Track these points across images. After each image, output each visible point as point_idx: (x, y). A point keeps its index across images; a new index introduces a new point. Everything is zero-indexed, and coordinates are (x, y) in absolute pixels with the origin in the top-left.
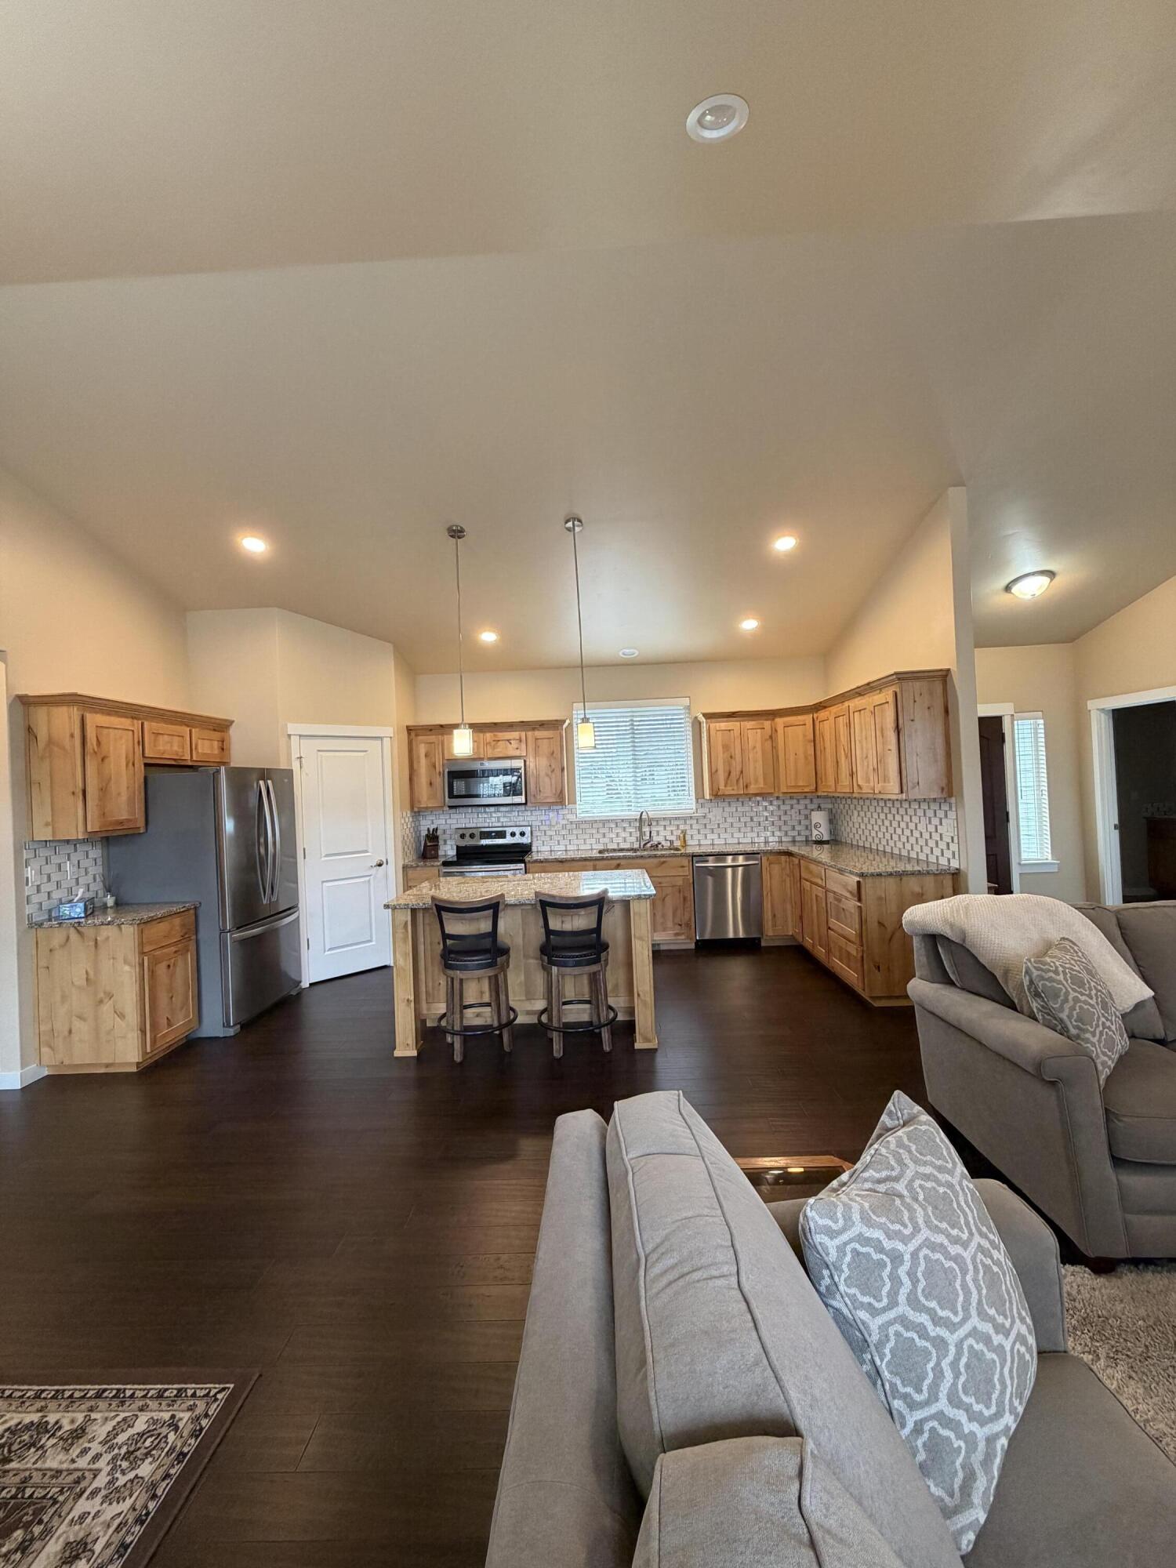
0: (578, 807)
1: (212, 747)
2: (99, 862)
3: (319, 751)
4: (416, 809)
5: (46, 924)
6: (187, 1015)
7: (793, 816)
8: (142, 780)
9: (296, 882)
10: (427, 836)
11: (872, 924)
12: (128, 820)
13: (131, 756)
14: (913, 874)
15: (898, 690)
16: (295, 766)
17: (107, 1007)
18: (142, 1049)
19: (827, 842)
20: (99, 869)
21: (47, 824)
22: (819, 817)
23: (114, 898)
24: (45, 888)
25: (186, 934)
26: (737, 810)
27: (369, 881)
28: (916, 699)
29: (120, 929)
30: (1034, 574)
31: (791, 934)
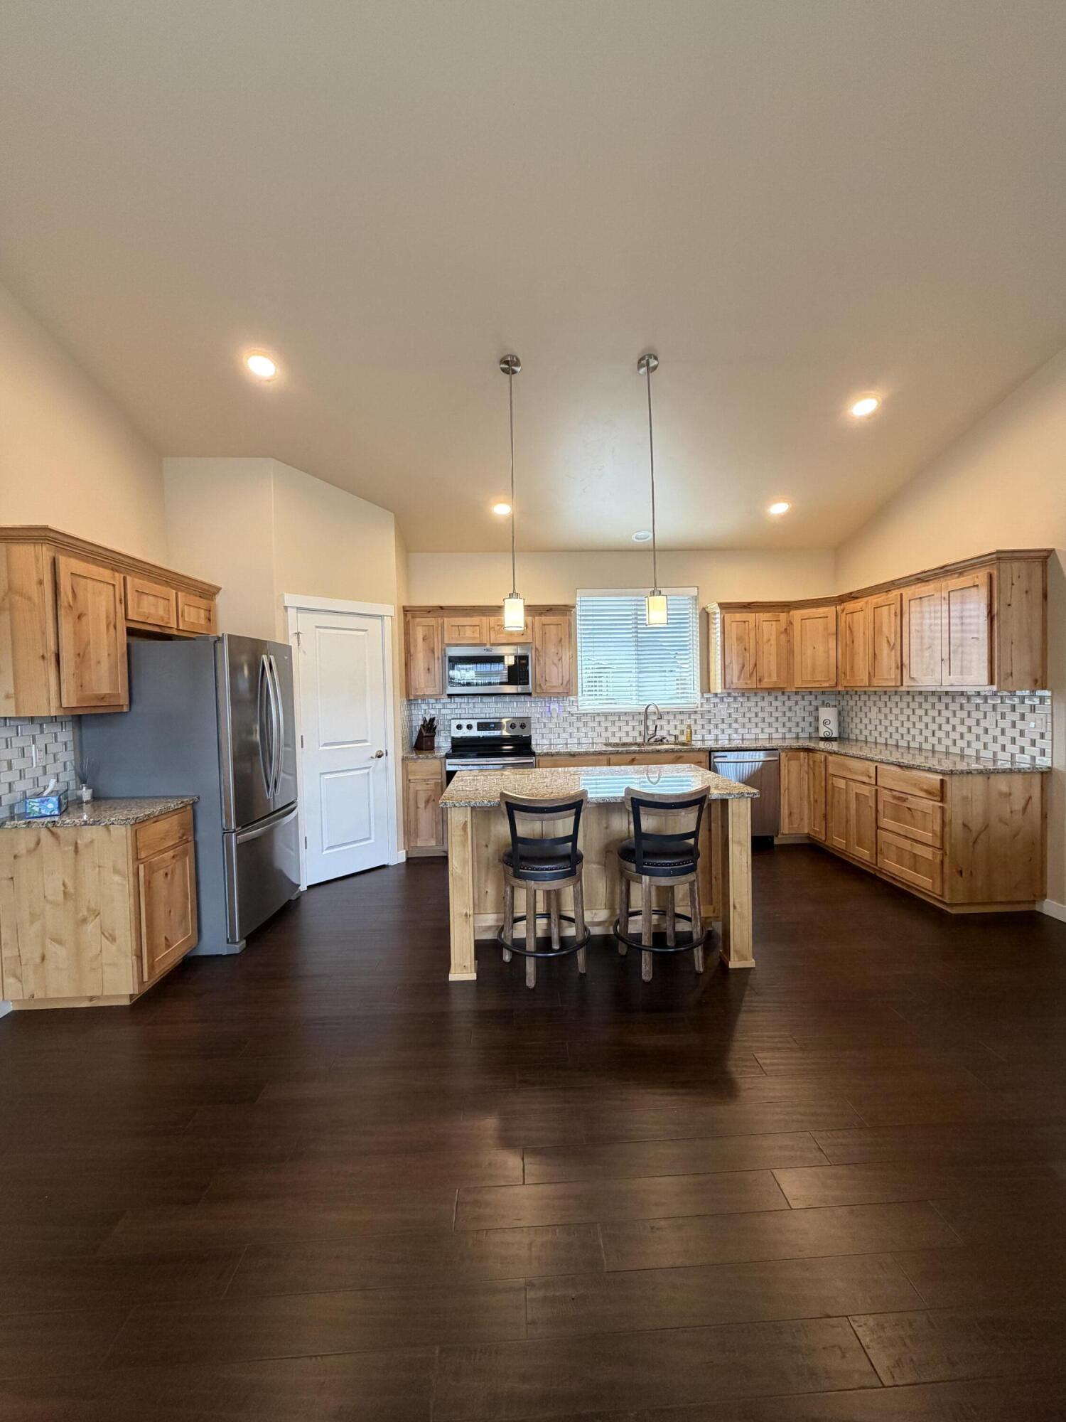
0: (580, 699)
1: (199, 618)
2: (70, 746)
3: (317, 627)
4: (412, 697)
5: (9, 824)
6: (186, 930)
7: (798, 712)
8: (125, 649)
9: (294, 775)
10: (423, 726)
11: (957, 828)
12: (111, 696)
13: (112, 616)
14: (1004, 772)
15: (995, 573)
16: (293, 642)
17: (91, 928)
18: (138, 978)
19: (835, 739)
20: (70, 756)
21: (8, 697)
22: (828, 715)
23: (90, 791)
24: (5, 778)
25: (183, 835)
26: (742, 706)
27: (368, 774)
28: (1014, 582)
29: (109, 830)
31: (806, 832)
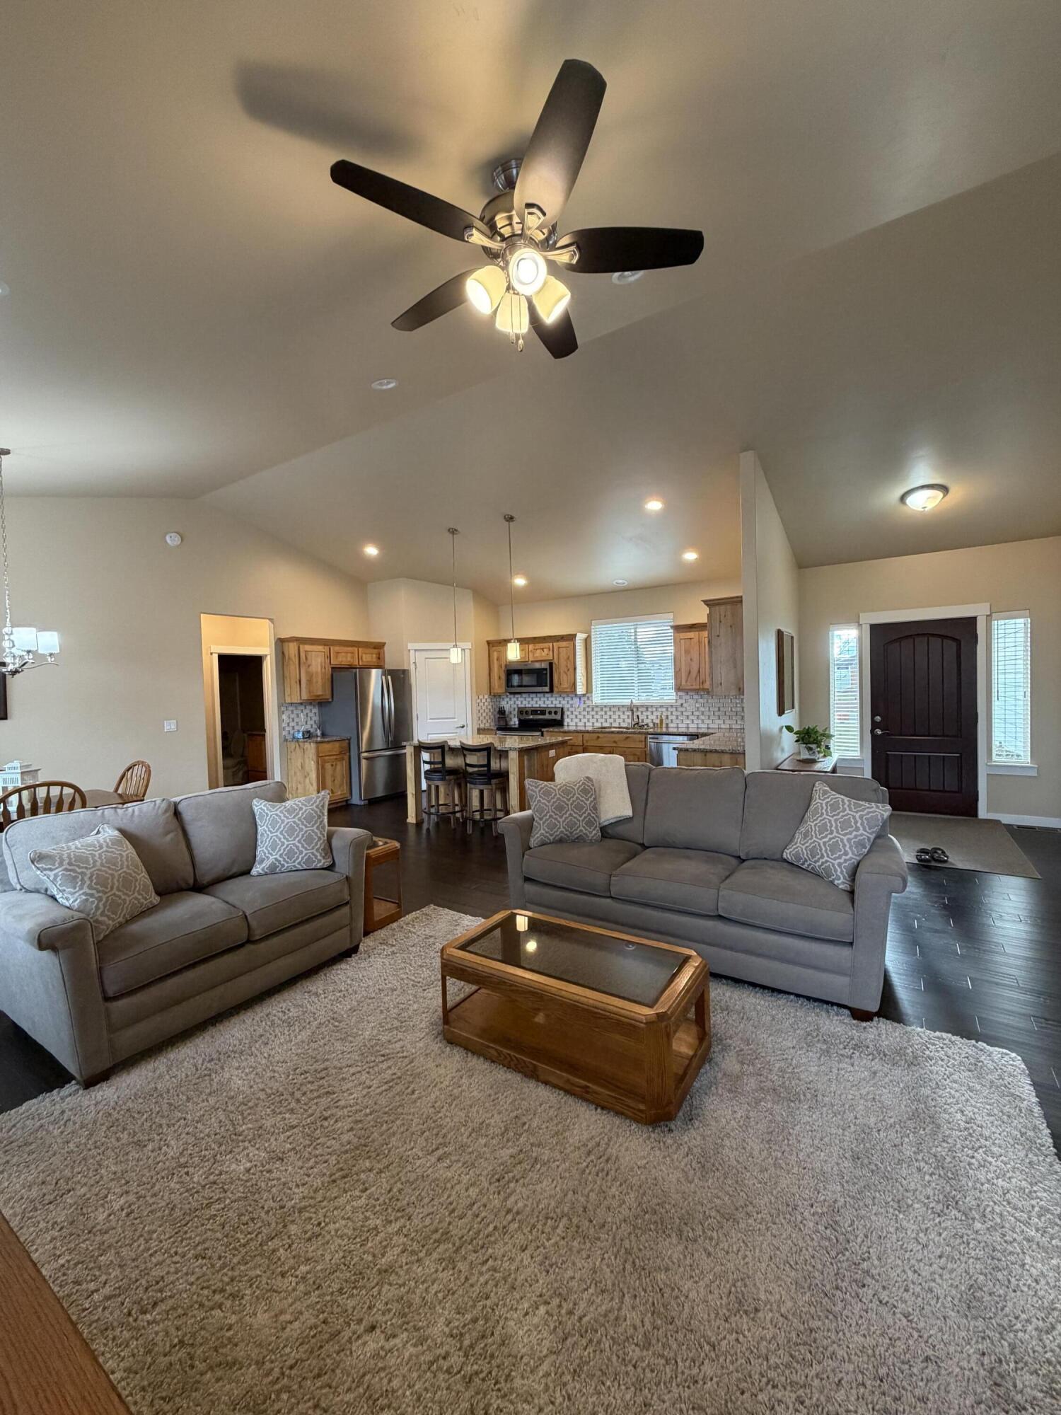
0: (594, 695)
1: (372, 657)
2: (316, 713)
3: (423, 658)
4: (492, 695)
6: (343, 792)
8: (330, 676)
9: (412, 732)
10: (499, 711)
12: (325, 695)
13: (324, 664)
16: (412, 667)
20: (316, 718)
21: (289, 696)
23: (321, 731)
24: (292, 724)
25: (342, 751)
26: (707, 702)
28: (721, 620)
29: (314, 745)
30: (923, 487)
